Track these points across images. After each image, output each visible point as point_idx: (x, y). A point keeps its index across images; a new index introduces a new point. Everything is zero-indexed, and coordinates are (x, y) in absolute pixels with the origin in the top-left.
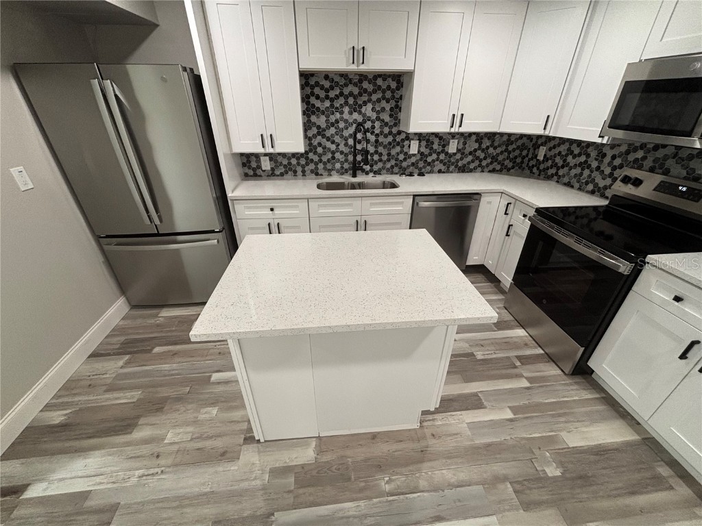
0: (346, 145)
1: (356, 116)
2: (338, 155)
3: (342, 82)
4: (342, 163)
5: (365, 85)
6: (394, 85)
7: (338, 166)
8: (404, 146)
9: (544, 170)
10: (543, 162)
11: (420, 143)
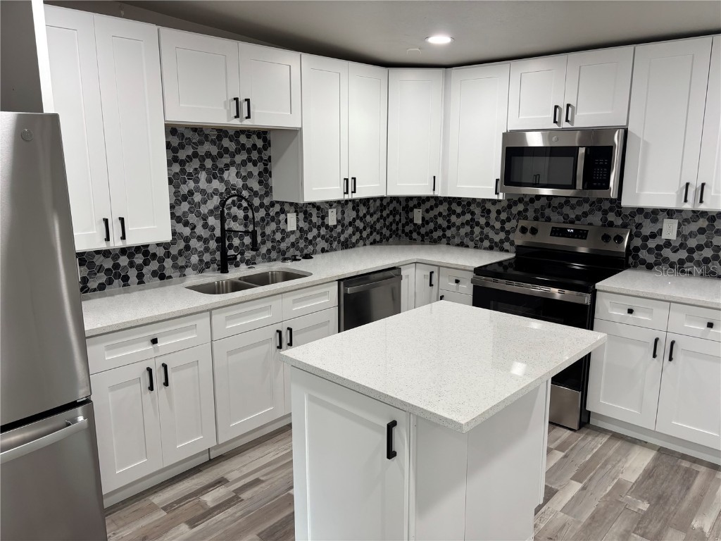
0: (205, 226)
1: (216, 184)
2: (194, 243)
3: (196, 138)
4: (201, 254)
5: (226, 143)
6: (260, 144)
7: (195, 259)
8: (280, 222)
9: (427, 234)
10: (423, 225)
11: (297, 215)
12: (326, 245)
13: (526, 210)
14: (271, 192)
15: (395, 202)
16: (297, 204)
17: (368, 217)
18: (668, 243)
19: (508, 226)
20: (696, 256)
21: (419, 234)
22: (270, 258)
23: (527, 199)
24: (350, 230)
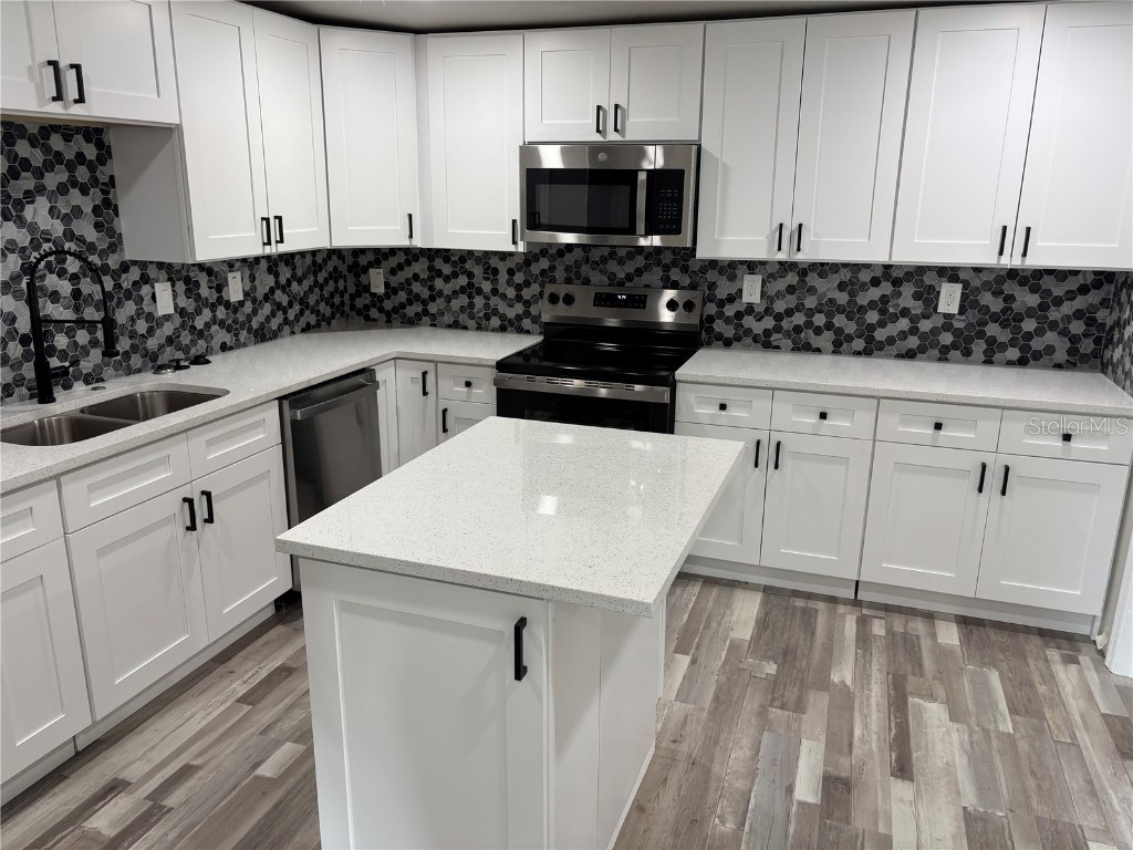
1: (10, 230)
5: (23, 149)
8: (142, 300)
9: (395, 310)
10: (387, 297)
11: (173, 286)
12: (228, 338)
13: (552, 268)
14: (121, 242)
15: (334, 257)
16: (170, 265)
17: (295, 284)
18: (750, 308)
19: (527, 294)
20: (785, 324)
21: (381, 310)
22: (129, 367)
23: (553, 251)
24: (267, 308)
